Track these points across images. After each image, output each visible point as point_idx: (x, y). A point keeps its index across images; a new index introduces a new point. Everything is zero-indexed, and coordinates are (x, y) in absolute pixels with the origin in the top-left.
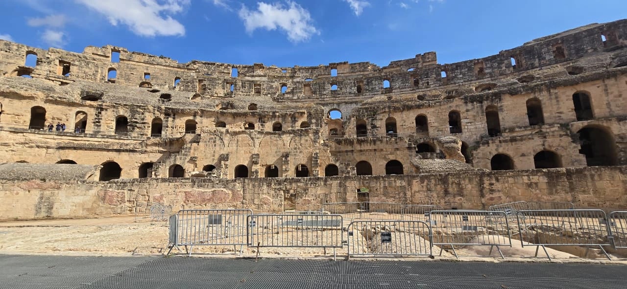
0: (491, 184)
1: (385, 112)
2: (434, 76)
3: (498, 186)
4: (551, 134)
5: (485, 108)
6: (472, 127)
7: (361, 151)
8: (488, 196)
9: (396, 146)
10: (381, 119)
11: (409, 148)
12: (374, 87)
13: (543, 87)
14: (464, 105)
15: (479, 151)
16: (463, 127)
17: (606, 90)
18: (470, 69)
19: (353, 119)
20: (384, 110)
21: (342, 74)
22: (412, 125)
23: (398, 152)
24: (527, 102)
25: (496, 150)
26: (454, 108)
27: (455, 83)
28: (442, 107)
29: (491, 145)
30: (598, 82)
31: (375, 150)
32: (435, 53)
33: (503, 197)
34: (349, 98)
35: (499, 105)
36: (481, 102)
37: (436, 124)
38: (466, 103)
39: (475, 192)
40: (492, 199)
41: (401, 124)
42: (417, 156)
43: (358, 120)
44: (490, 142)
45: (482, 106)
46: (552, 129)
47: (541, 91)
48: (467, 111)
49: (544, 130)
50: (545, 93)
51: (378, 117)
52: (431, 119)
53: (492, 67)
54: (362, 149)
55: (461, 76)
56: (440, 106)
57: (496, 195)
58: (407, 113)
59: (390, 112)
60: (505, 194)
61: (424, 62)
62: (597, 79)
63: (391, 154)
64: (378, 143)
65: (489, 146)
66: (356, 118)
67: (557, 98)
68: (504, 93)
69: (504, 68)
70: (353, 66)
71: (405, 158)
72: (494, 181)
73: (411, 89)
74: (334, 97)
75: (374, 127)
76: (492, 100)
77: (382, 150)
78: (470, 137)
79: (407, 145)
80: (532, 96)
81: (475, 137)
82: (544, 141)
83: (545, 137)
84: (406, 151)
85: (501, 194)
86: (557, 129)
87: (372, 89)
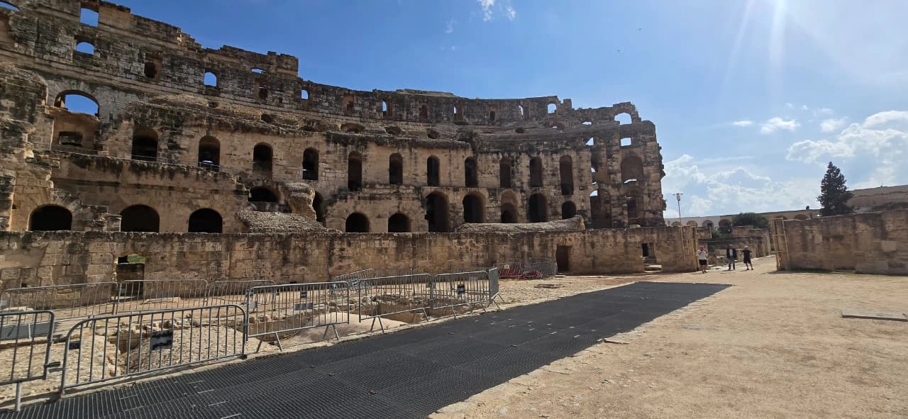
0: (342, 250)
1: (201, 125)
2: (292, 92)
3: (349, 251)
4: (406, 196)
5: (348, 153)
6: (330, 175)
8: (336, 264)
9: (215, 187)
10: (192, 137)
13: (407, 144)
14: (325, 144)
15: (334, 207)
16: (320, 173)
17: (450, 161)
18: (338, 99)
19: (126, 122)
20: (198, 122)
21: (111, 27)
22: (247, 157)
24: (391, 157)
25: (354, 207)
26: (311, 145)
27: (318, 112)
28: (297, 140)
29: (349, 201)
30: (445, 150)
32: (297, 60)
33: (353, 265)
35: (364, 154)
36: (345, 145)
37: (284, 163)
38: (328, 142)
39: (323, 259)
40: (340, 268)
41: (228, 151)
42: (248, 205)
43: (138, 127)
44: (349, 197)
45: (345, 151)
46: (408, 191)
47: (404, 147)
48: (328, 152)
49: (401, 191)
50: (407, 151)
51: (188, 131)
52: (279, 153)
53: (362, 105)
55: (327, 104)
57: (345, 263)
58: (242, 136)
60: (355, 261)
61: (279, 67)
62: (446, 148)
65: (346, 202)
66: (136, 123)
67: (416, 158)
68: (371, 140)
69: (374, 110)
70: (143, 22)
71: (228, 207)
72: (345, 246)
73: (255, 101)
75: (175, 146)
76: (358, 146)
78: (327, 187)
79: (234, 187)
80: (395, 151)
81: (333, 189)
82: (400, 203)
83: (401, 199)
84: (231, 197)
85: (351, 262)
86: (411, 191)
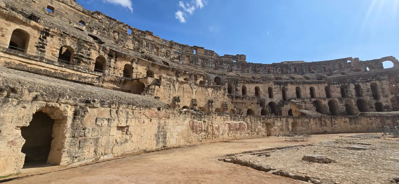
0: (334, 121)
1: (242, 82)
2: (251, 68)
3: (336, 122)
4: (308, 102)
5: (281, 88)
6: (277, 96)
7: (236, 103)
8: (334, 126)
9: (252, 102)
10: (240, 86)
11: (257, 103)
12: (223, 66)
13: (301, 83)
14: (274, 85)
15: (284, 107)
16: (274, 95)
17: (319, 88)
18: (265, 68)
19: (226, 83)
20: (241, 82)
21: (200, 54)
22: (253, 92)
23: (252, 105)
24: (296, 88)
26: (270, 86)
27: (259, 73)
28: (266, 85)
29: (288, 105)
30: (316, 84)
31: (243, 103)
32: (245, 56)
33: (338, 126)
34: (211, 70)
35: (287, 88)
36: (280, 85)
37: (263, 93)
38: (275, 84)
39: (330, 125)
40: (335, 127)
41: (248, 90)
42: (260, 107)
43: (228, 85)
44: (288, 103)
45: (280, 87)
46: (307, 101)
47: (300, 84)
48: (275, 88)
49: (305, 101)
50: (301, 85)
51: (239, 85)
52: (261, 89)
53: (273, 69)
54: (237, 102)
55: (262, 71)
56: (265, 84)
57: (336, 126)
58: (251, 85)
59: (244, 83)
60: (339, 125)
61: (240, 59)
62: (316, 83)
63: (250, 106)
64: (244, 99)
65: (287, 105)
66: (228, 83)
67: (305, 88)
68: (288, 82)
69: (278, 71)
70: (206, 51)
71: (256, 108)
72: (335, 120)
73: (241, 72)
74: (203, 68)
75: (237, 90)
76: (284, 85)
77: (245, 103)
78: (277, 100)
79: (257, 102)
80: (297, 86)
81: (278, 100)
82: (305, 105)
83: (306, 103)
84: (256, 105)
85: (337, 125)
86: (309, 100)
87: (223, 67)
